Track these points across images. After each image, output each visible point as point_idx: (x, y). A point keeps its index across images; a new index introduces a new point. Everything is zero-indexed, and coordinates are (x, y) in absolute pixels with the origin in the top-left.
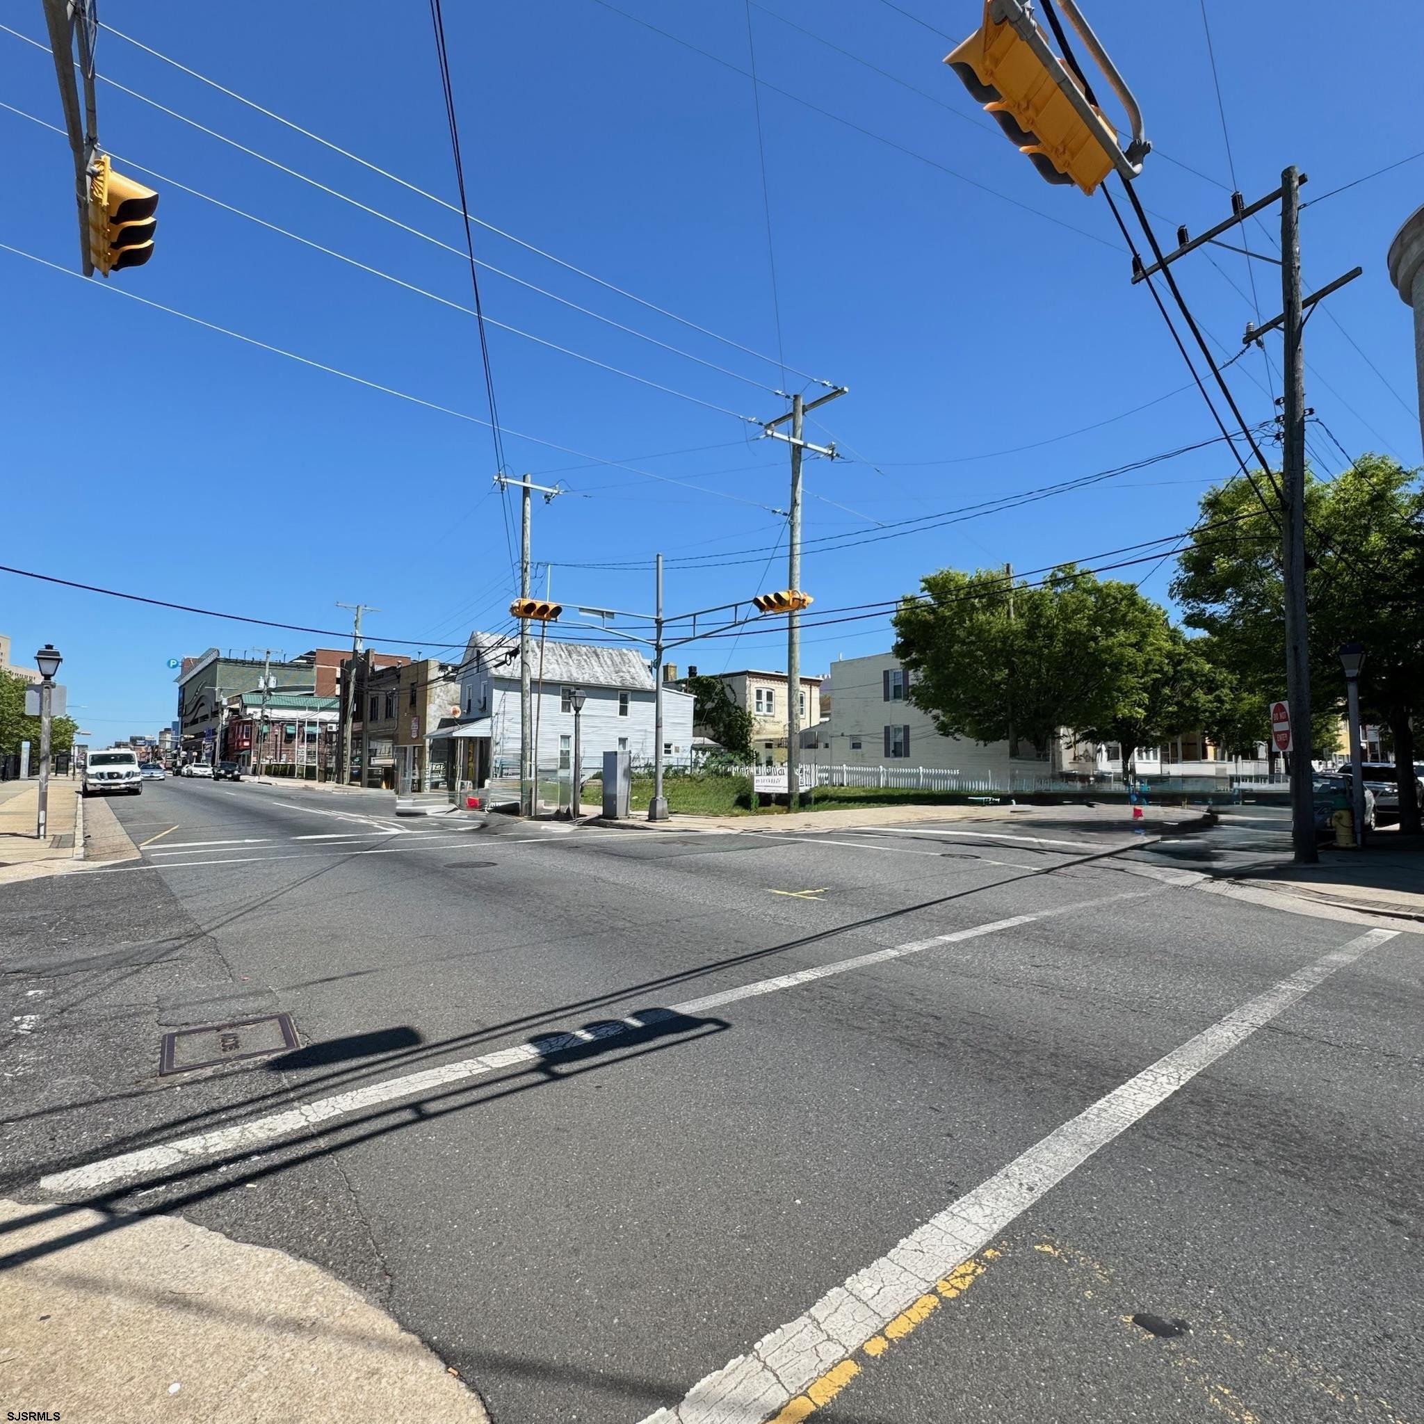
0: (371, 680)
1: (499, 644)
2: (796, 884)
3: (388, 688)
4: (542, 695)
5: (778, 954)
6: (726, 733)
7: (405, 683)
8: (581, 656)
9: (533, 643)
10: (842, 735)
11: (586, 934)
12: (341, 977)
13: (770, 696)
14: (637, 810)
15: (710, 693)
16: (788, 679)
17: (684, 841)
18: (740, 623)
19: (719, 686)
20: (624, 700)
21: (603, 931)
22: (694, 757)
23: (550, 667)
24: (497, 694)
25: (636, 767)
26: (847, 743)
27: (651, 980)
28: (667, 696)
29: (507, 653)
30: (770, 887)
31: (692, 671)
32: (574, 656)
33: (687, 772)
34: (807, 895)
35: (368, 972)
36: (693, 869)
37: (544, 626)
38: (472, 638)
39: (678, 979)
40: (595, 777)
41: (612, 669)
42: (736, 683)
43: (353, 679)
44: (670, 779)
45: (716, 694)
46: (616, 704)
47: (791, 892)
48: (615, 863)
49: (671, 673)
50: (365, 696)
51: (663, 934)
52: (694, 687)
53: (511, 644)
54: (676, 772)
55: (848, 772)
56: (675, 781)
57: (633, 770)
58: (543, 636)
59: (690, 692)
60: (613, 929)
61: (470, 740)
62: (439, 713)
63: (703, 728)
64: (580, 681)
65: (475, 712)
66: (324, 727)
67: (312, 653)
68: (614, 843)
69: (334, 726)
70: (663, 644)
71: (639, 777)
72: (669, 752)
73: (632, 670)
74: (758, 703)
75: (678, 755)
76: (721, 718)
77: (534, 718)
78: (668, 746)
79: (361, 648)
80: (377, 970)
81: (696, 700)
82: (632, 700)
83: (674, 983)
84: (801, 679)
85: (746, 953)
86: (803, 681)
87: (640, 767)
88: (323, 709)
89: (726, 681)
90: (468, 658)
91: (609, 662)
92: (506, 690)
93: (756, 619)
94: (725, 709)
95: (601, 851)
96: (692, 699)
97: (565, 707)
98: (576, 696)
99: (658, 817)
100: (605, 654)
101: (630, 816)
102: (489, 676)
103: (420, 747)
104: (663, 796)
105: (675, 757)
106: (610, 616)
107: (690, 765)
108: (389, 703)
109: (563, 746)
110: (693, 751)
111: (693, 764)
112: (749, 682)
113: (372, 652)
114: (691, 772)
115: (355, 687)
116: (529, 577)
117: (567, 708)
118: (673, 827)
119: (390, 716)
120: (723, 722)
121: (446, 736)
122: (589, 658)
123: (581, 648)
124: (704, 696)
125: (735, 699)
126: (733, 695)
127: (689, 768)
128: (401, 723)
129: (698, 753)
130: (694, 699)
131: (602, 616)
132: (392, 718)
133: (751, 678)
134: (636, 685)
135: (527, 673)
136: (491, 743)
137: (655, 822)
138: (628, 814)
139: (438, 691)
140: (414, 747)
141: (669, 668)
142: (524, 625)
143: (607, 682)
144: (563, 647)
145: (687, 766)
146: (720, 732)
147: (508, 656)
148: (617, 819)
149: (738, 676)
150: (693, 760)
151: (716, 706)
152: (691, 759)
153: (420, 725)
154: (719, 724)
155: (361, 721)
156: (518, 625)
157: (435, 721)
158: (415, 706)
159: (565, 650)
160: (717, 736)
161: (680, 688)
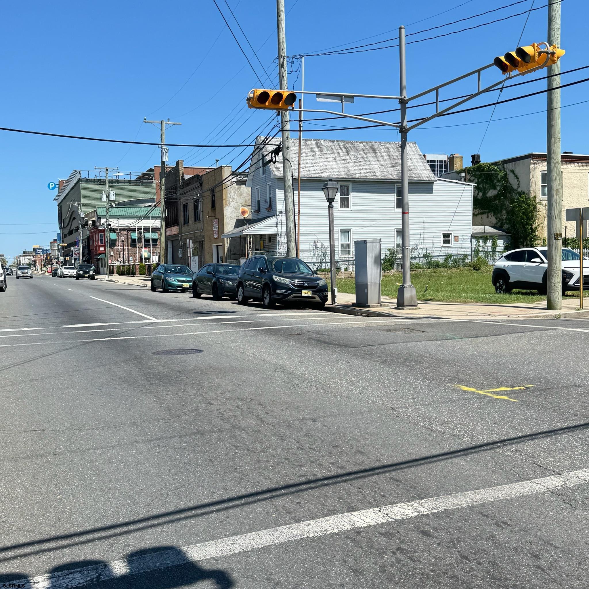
0: (181, 188)
3: (195, 194)
4: (301, 192)
6: (509, 220)
7: (206, 189)
8: (359, 152)
15: (492, 181)
19: (501, 174)
20: (401, 193)
22: (474, 245)
23: (329, 166)
24: (279, 194)
25: (415, 258)
28: (444, 186)
30: (460, 382)
31: (475, 159)
32: (352, 153)
33: (468, 261)
34: (499, 393)
41: (389, 163)
42: (519, 168)
43: (163, 188)
44: (450, 268)
45: (499, 181)
46: (393, 197)
47: (482, 389)
49: (457, 164)
52: (475, 176)
53: (273, 141)
54: (456, 261)
56: (454, 270)
57: (412, 260)
59: (470, 181)
61: (261, 237)
62: (235, 215)
63: (485, 216)
64: (357, 176)
65: (264, 212)
67: (150, 170)
70: (407, 125)
71: (418, 267)
72: (448, 242)
74: (543, 186)
75: (458, 244)
76: (503, 205)
78: (446, 236)
81: (475, 188)
87: (419, 257)
89: (510, 166)
90: (255, 161)
91: (386, 156)
92: (280, 189)
94: (508, 195)
96: (471, 188)
98: (327, 188)
99: (405, 304)
100: (381, 147)
101: (382, 303)
102: (272, 177)
103: (222, 245)
104: (412, 284)
105: (454, 246)
106: (351, 99)
107: (470, 254)
108: (196, 207)
109: (343, 240)
110: (473, 240)
111: (473, 253)
112: (534, 165)
113: (182, 163)
114: (471, 261)
115: (165, 195)
116: (286, 72)
117: (346, 203)
118: (419, 314)
119: (198, 220)
120: (505, 209)
121: (239, 235)
122: (366, 154)
123: (359, 143)
124: (486, 183)
125: (518, 184)
126: (516, 180)
127: (469, 257)
128: (206, 225)
129: (478, 242)
130: (474, 188)
131: (342, 100)
132: (199, 221)
133: (536, 160)
134: (412, 177)
135: (288, 170)
136: (276, 239)
137: (403, 309)
138: (380, 302)
139: (232, 194)
140: (217, 246)
141: (454, 159)
142: (283, 121)
143: (384, 176)
144: (341, 144)
145: (467, 255)
146: (502, 220)
147: (273, 155)
148: (369, 307)
149: (521, 161)
150: (473, 249)
151: (498, 193)
152: (471, 248)
153: (220, 227)
154: (501, 212)
155: (178, 225)
156: (278, 121)
157: (231, 222)
158: (215, 209)
159: (342, 147)
160: (499, 224)
161: (459, 178)
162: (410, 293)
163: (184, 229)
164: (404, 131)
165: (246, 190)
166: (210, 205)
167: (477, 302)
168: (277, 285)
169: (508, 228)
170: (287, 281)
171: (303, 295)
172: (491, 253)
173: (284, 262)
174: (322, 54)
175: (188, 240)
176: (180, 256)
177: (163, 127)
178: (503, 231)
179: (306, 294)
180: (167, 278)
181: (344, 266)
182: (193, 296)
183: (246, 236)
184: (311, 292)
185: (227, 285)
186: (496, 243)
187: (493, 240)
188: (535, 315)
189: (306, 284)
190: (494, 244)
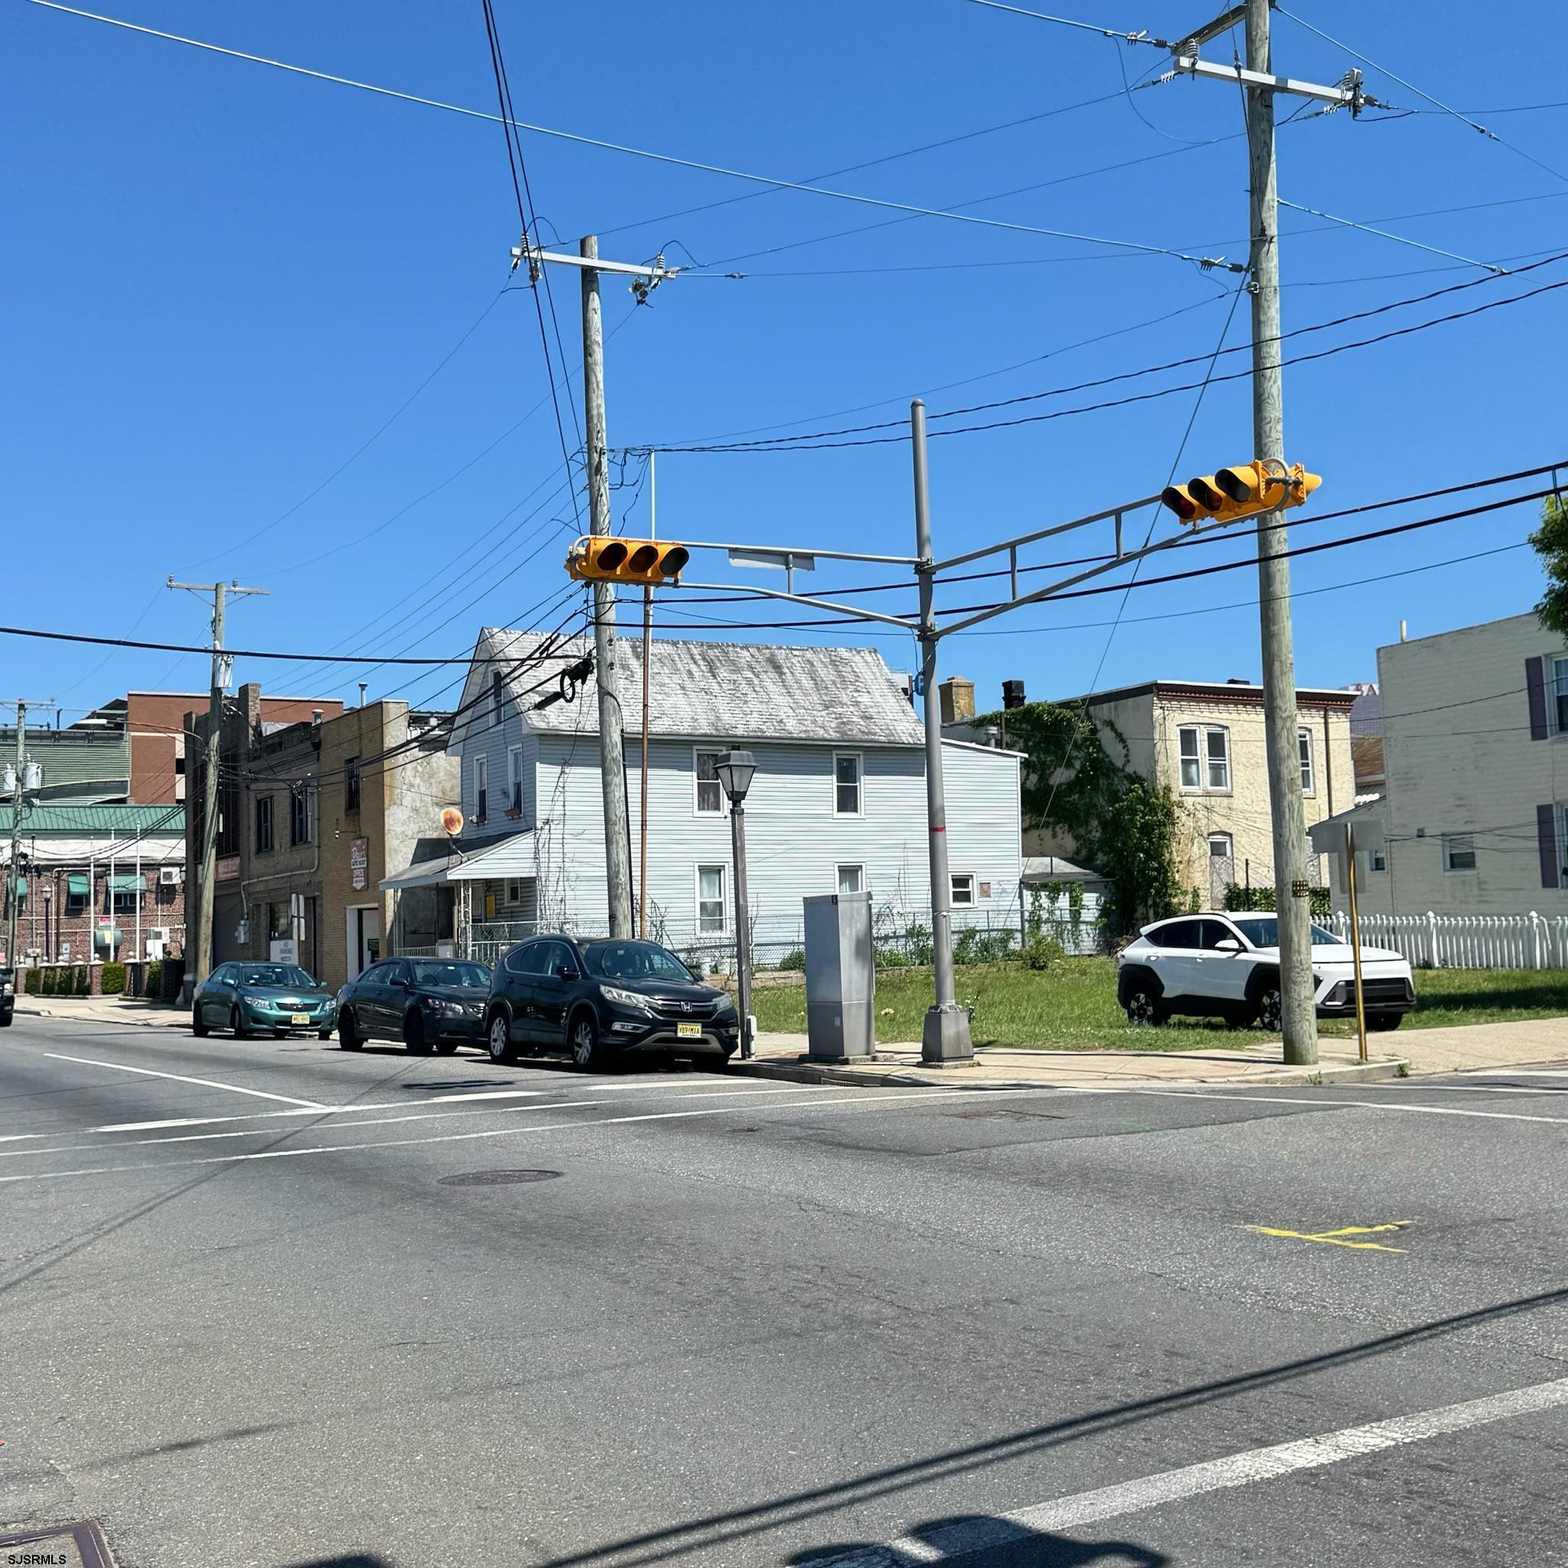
0: (254, 756)
1: (545, 652)
2: (1319, 1210)
3: (295, 773)
4: (650, 772)
5: (1283, 1385)
6: (1107, 844)
7: (333, 758)
8: (737, 670)
9: (623, 648)
10: (1421, 835)
11: (784, 1333)
12: (211, 1440)
13: (1217, 744)
14: (894, 1040)
15: (1060, 746)
16: (1264, 699)
17: (1017, 1112)
18: (1130, 557)
19: (1083, 728)
20: (847, 774)
21: (825, 1327)
22: (1028, 907)
23: (668, 703)
24: (545, 775)
25: (886, 938)
26: (1435, 853)
27: (954, 1446)
28: (951, 758)
29: (564, 673)
30: (1249, 1220)
31: (1012, 692)
32: (723, 673)
33: (1014, 945)
34: (1352, 1238)
35: (269, 1428)
36: (1044, 1178)
37: (647, 602)
38: (481, 641)
39: (1022, 1445)
40: (788, 965)
41: (815, 698)
42: (1126, 715)
43: (214, 758)
44: (972, 963)
45: (1077, 747)
46: (828, 784)
47: (1309, 1232)
48: (848, 1166)
49: (961, 701)
50: (243, 794)
51: (979, 1334)
52: (1019, 732)
53: (570, 649)
54: (985, 947)
55: (1442, 931)
56: (983, 968)
57: (879, 944)
58: (646, 626)
59: (1009, 747)
60: (851, 1321)
61: (490, 886)
62: (414, 827)
63: (1047, 833)
64: (740, 732)
65: (497, 820)
66: (152, 875)
67: (119, 704)
68: (843, 1118)
69: (175, 870)
70: (937, 623)
71: (894, 962)
72: (965, 897)
73: (864, 699)
74: (1186, 763)
75: (989, 904)
76: (1091, 806)
77: (635, 827)
78: (961, 881)
79: (228, 683)
80: (291, 1424)
81: (1025, 764)
82: (867, 773)
83: (1012, 1455)
84: (1301, 696)
85: (1198, 1382)
86: (1306, 700)
87: (896, 937)
88: (147, 833)
89: (1104, 711)
90: (475, 691)
91: (807, 683)
92: (565, 763)
93: (1169, 544)
94: (1102, 782)
95: (808, 1137)
96: (1015, 763)
97: (707, 798)
98: (730, 767)
99: (945, 1054)
100: (794, 660)
101: (877, 1054)
102: (525, 731)
103: (376, 909)
104: (957, 1003)
105: (980, 908)
106: (806, 562)
107: (1019, 928)
108: (297, 808)
109: (705, 892)
110: (1025, 892)
111: (1027, 925)
112: (1161, 711)
113: (254, 691)
114: (1023, 946)
115: (220, 777)
116: (607, 485)
117: (712, 799)
118: (986, 1078)
119: (301, 840)
120: (1098, 817)
121: (432, 881)
122: (757, 676)
123: (738, 649)
124: (1047, 752)
125: (1126, 756)
126: (1120, 746)
127: (1018, 935)
128: (326, 855)
129: (1036, 898)
130: (1021, 763)
131: (787, 564)
132: (306, 846)
133: (1166, 699)
134: (875, 734)
135: (613, 719)
136: (535, 891)
137: (941, 1067)
138: (872, 1050)
139: (408, 773)
140: (360, 911)
141: (954, 689)
142: (600, 600)
143: (805, 731)
144: (695, 651)
145: (1012, 930)
146: (1092, 842)
147: (567, 681)
148: (846, 1062)
149: (1131, 700)
150: (1027, 914)
151: (1077, 776)
152: (1022, 913)
153: (371, 856)
154: (1087, 823)
155: (236, 855)
156: (586, 601)
157: (406, 846)
158: (358, 813)
159: (698, 657)
160: (1084, 852)
161: (985, 738)
162: (954, 1026)
163: (257, 865)
164: (928, 638)
165: (446, 764)
166: (342, 799)
167: (1107, 1047)
168: (613, 1011)
169: (1105, 865)
170: (640, 1000)
171: (680, 1035)
172: (1069, 926)
173: (621, 952)
174: (703, 449)
175: (294, 896)
176: (242, 940)
177: (219, 600)
178: (1095, 869)
179: (689, 1033)
180: (248, 1000)
181: (709, 960)
182: (339, 1046)
183: (454, 884)
184: (699, 1027)
185: (450, 1014)
186: (1081, 900)
187: (1070, 893)
188: (1265, 1076)
189: (687, 1008)
190: (1075, 901)
